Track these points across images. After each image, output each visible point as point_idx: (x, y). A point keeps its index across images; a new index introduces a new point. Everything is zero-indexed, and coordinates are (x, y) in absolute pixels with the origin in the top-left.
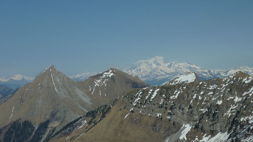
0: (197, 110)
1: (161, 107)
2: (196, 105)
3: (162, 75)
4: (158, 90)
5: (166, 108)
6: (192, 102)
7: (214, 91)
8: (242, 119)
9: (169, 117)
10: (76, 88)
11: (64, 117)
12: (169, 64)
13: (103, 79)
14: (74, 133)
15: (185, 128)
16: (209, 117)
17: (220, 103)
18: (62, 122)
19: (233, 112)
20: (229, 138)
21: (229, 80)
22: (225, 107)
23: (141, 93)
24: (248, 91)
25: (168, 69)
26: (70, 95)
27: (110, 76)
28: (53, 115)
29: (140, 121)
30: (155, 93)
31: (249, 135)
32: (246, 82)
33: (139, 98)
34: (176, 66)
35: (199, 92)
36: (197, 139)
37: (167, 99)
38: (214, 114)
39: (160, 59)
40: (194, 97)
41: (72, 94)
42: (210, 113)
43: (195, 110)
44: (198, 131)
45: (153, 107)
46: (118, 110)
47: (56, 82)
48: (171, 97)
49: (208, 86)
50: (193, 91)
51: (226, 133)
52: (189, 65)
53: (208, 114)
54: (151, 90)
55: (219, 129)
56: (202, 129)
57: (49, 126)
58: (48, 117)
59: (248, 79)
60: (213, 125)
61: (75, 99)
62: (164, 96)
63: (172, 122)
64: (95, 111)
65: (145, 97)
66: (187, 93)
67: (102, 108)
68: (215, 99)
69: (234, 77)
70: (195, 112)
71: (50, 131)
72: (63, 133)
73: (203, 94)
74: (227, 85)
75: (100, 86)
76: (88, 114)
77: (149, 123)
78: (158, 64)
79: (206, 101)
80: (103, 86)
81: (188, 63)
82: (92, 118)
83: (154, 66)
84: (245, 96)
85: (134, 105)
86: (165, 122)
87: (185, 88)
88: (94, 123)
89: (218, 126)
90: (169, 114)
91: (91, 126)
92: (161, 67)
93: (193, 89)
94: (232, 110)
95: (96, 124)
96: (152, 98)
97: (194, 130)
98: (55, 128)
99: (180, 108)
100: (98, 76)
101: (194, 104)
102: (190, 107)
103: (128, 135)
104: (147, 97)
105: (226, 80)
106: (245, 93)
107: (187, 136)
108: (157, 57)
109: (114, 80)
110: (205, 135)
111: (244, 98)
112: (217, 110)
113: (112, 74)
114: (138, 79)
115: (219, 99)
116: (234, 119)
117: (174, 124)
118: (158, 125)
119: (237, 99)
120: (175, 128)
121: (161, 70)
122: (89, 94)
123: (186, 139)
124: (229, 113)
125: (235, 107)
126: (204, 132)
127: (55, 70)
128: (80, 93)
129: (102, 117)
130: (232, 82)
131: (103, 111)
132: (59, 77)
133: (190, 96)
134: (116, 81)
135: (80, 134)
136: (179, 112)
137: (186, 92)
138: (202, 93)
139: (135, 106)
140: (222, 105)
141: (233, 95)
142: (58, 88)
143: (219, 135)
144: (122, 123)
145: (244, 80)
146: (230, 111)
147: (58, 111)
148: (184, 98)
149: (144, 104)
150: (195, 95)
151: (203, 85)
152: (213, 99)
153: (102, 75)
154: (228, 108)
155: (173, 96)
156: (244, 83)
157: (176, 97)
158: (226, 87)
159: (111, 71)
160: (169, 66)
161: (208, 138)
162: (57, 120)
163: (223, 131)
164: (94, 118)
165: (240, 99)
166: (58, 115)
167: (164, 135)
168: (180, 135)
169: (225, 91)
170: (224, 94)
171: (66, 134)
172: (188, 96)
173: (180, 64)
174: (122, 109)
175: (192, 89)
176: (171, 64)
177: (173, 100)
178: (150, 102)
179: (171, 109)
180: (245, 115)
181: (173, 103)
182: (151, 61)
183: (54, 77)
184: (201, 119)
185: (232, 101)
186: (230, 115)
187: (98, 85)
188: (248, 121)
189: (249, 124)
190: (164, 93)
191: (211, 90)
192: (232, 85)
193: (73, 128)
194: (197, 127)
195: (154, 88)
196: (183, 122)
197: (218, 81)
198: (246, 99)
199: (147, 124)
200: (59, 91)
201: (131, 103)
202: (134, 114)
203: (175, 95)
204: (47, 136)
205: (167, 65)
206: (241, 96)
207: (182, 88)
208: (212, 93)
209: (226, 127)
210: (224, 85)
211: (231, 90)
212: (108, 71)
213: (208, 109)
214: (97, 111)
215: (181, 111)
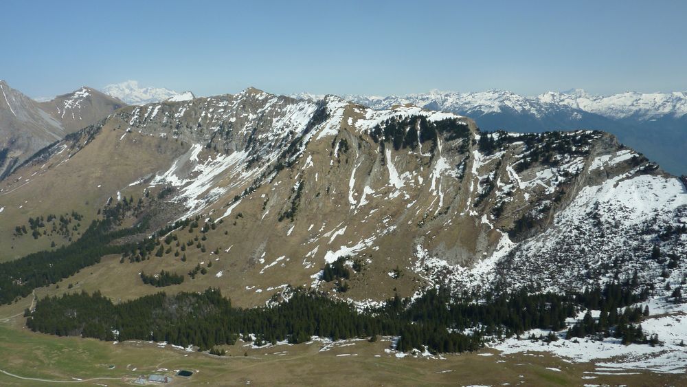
0: (207, 128)
1: (165, 125)
2: (205, 123)
3: (137, 102)
4: (160, 106)
5: (171, 127)
6: (200, 119)
7: (225, 108)
8: (260, 137)
9: (176, 137)
10: (39, 110)
11: (29, 144)
12: (145, 89)
13: (76, 100)
14: (51, 160)
15: (194, 148)
16: (222, 136)
17: (233, 120)
18: (26, 151)
19: (249, 130)
20: (247, 157)
21: (240, 97)
22: (239, 125)
23: (138, 110)
24: (263, 108)
25: (144, 95)
26: (34, 118)
27: (84, 96)
28: (12, 143)
29: (141, 142)
30: (156, 111)
31: (271, 151)
32: (260, 98)
33: (136, 117)
34: (153, 92)
35: (208, 109)
36: (210, 159)
37: (171, 116)
38: (228, 133)
39: (134, 83)
40: (203, 115)
41: (36, 116)
42: (223, 131)
43: (205, 128)
44: (210, 151)
45: (155, 126)
46: (111, 131)
47: (11, 102)
48: (176, 115)
49: (217, 103)
50: (201, 108)
51: (243, 151)
52: (167, 91)
53: (220, 132)
54: (151, 107)
55: (234, 148)
56: (215, 148)
57: (9, 156)
58: (5, 145)
59: (261, 96)
60: (227, 143)
61: (40, 123)
62: (167, 113)
63: (180, 142)
64: (77, 133)
65: (144, 115)
66: (194, 109)
67: (88, 130)
68: (227, 116)
69: (246, 93)
70: (205, 131)
71: (10, 162)
72: (36, 161)
73: (213, 112)
74: (239, 101)
75: (72, 107)
76: (67, 138)
77: (153, 144)
78: (131, 89)
79: (217, 119)
80: (77, 107)
81: (166, 89)
82: (75, 141)
83: (127, 91)
84: (260, 113)
85: (131, 124)
86: (171, 142)
87: (191, 104)
88: (78, 147)
89: (233, 145)
90: (176, 134)
91: (74, 151)
92: (135, 93)
93: (201, 105)
94: (247, 127)
95: (81, 148)
96: (153, 116)
97: (205, 150)
98: (17, 158)
99: (187, 127)
100: (68, 96)
101: (203, 122)
102: (200, 125)
103: (128, 158)
104: (146, 115)
105: (238, 97)
106: (260, 110)
107: (198, 156)
108: (129, 81)
109: (90, 101)
110: (220, 154)
111: (260, 115)
112: (230, 128)
113: (87, 94)
114: (120, 100)
115: (232, 116)
116: (251, 137)
117: (182, 144)
118: (163, 146)
119: (251, 116)
120: (183, 148)
121: (136, 97)
122: (58, 117)
123: (198, 160)
124: (244, 131)
125: (250, 125)
126: (218, 152)
127: (8, 87)
128: (46, 116)
129: (89, 139)
130: (245, 98)
131: (89, 133)
132: (15, 96)
133: (198, 113)
134: (93, 102)
135: (61, 161)
136: (187, 131)
137: (192, 109)
138: (211, 110)
139: (133, 125)
140: (236, 122)
141: (246, 112)
142: (15, 109)
143: (235, 154)
144: (118, 144)
145: (257, 96)
146: (245, 128)
147: (18, 137)
148: (191, 116)
149: (144, 123)
150: (204, 112)
151: (211, 101)
152: (225, 116)
153: (73, 94)
154: (242, 125)
155: (178, 114)
156: (258, 99)
157: (182, 114)
158: (239, 104)
159: (84, 90)
160: (145, 92)
161: (222, 157)
162: (19, 148)
163: (238, 150)
164: (78, 141)
165: (255, 116)
166: (20, 142)
167: (172, 157)
168: (190, 155)
169: (238, 107)
170: (237, 111)
171: (40, 162)
172: (196, 114)
173: (158, 90)
174: (117, 129)
175: (199, 106)
176: (148, 89)
177: (178, 118)
178: (151, 120)
179: (177, 127)
180: (263, 132)
181: (179, 121)
182: (123, 85)
183: (7, 96)
184: (214, 137)
185: (246, 119)
186: (245, 132)
187: (70, 107)
188: (267, 138)
189: (269, 141)
190: (166, 111)
191: (222, 107)
192: (245, 101)
193: (50, 155)
194: (209, 146)
195: (154, 105)
196: (192, 141)
197: (229, 98)
198: (262, 116)
199: (150, 144)
200: (17, 113)
201: (127, 122)
202: (133, 134)
203: (180, 112)
204: (8, 168)
205: (142, 90)
206: (256, 113)
207: (188, 105)
208: (223, 110)
209: (242, 146)
210: (235, 102)
211: (244, 107)
212: (81, 90)
213: (221, 127)
214: (81, 134)
215: (189, 130)
